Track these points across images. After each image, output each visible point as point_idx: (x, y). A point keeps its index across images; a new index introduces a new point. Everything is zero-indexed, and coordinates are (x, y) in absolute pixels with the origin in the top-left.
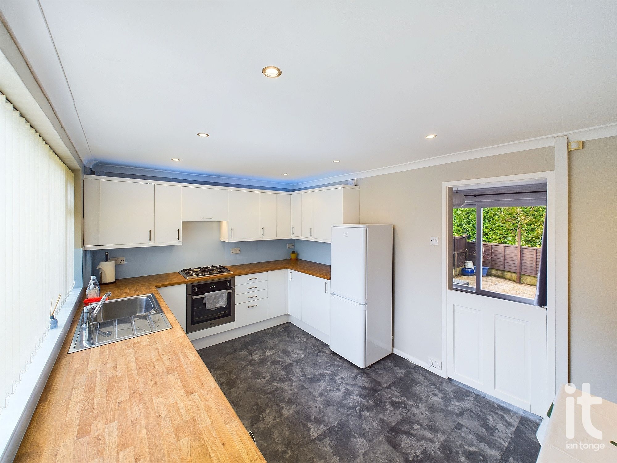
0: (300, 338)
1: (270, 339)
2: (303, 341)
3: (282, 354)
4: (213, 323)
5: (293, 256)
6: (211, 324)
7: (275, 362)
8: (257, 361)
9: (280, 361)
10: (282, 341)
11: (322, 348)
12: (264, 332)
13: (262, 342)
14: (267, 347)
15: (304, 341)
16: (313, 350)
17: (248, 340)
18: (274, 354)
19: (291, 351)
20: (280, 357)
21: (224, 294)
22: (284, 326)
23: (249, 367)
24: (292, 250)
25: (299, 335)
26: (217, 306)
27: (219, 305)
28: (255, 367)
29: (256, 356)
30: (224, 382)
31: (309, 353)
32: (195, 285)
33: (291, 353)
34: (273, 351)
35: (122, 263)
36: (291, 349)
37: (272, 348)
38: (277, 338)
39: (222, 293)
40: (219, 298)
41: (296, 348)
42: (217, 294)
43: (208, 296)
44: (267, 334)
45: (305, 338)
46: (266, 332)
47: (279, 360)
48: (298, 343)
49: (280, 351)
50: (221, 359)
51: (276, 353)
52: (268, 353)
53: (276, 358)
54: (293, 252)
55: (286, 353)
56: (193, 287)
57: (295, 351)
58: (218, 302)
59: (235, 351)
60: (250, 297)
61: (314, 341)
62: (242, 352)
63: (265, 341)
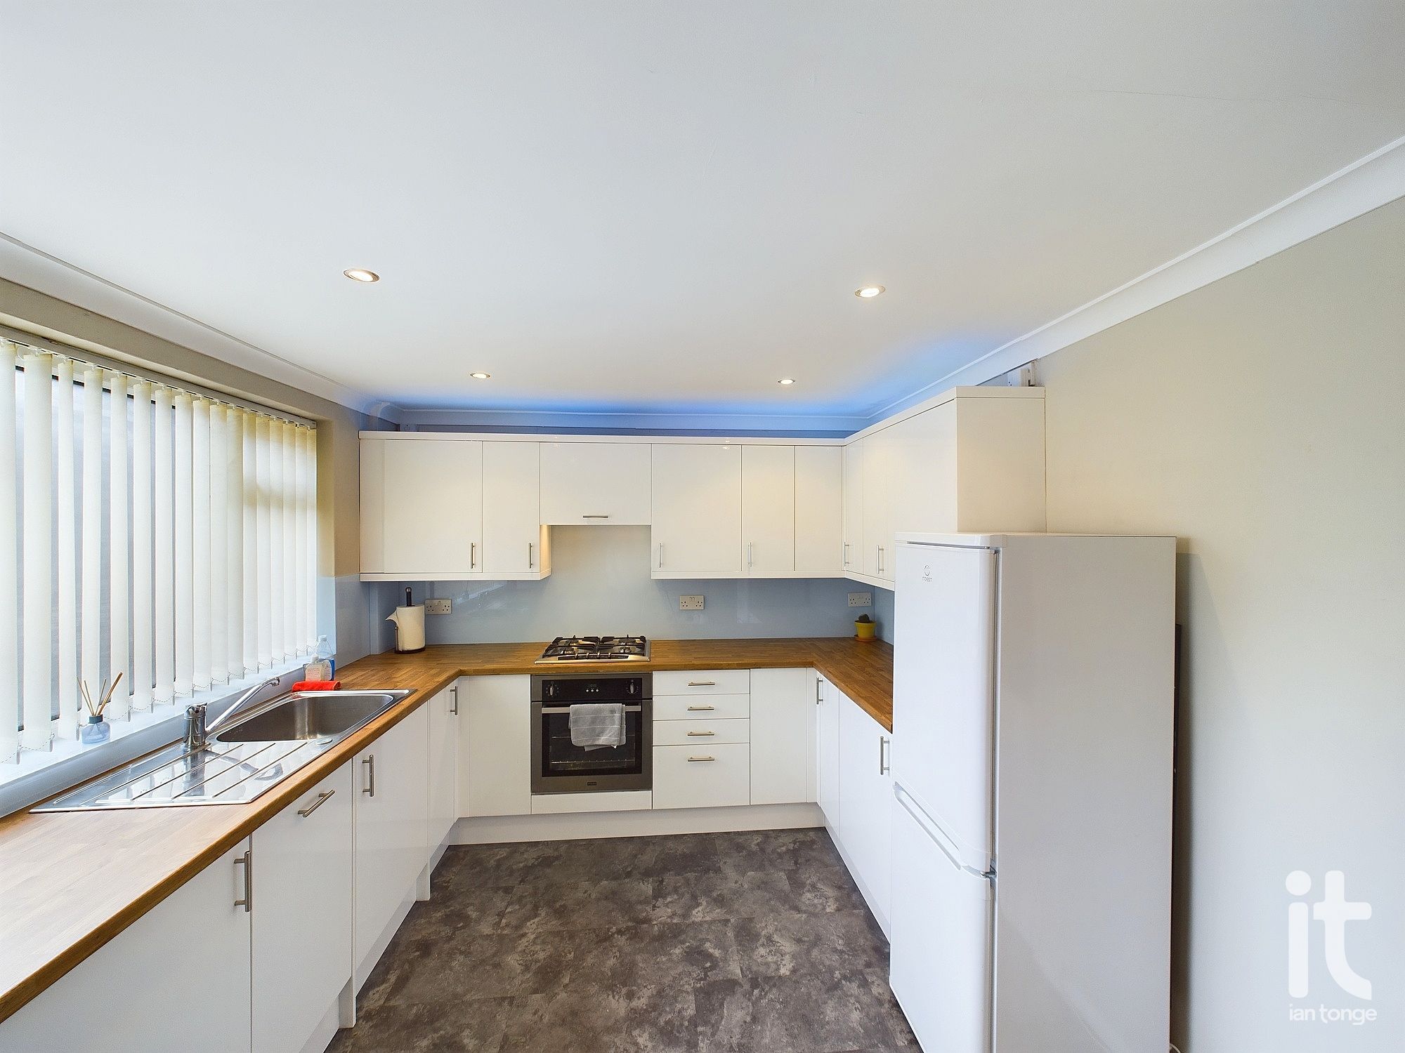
0: (822, 896)
1: (737, 867)
2: (824, 909)
3: (731, 934)
4: (595, 784)
5: (863, 631)
6: (589, 784)
7: (696, 955)
8: (656, 928)
9: (710, 956)
10: (763, 885)
11: (868, 965)
12: (735, 841)
13: (707, 871)
14: (708, 892)
15: (828, 910)
16: (835, 957)
17: (682, 848)
18: (713, 922)
19: (763, 933)
20: (721, 945)
21: (617, 715)
22: (801, 836)
23: (621, 940)
24: (861, 614)
25: (824, 884)
26: (597, 743)
27: (603, 740)
28: (637, 946)
29: (663, 914)
30: (539, 961)
31: (813, 965)
32: (551, 680)
33: (763, 940)
34: (718, 913)
35: (445, 612)
36: (766, 926)
37: (720, 901)
38: (755, 870)
39: (613, 712)
40: (603, 721)
41: (785, 928)
42: (599, 711)
43: (576, 712)
44: (739, 848)
45: (837, 900)
46: (741, 840)
47: (711, 951)
48: (805, 912)
49: (732, 921)
50: (585, 885)
51: (719, 921)
52: (698, 915)
53: (707, 940)
54: (864, 619)
55: (747, 935)
56: (546, 684)
57: (776, 938)
58: (602, 732)
59: (629, 875)
60: (695, 732)
61: (858, 924)
62: (641, 884)
63: (718, 871)
